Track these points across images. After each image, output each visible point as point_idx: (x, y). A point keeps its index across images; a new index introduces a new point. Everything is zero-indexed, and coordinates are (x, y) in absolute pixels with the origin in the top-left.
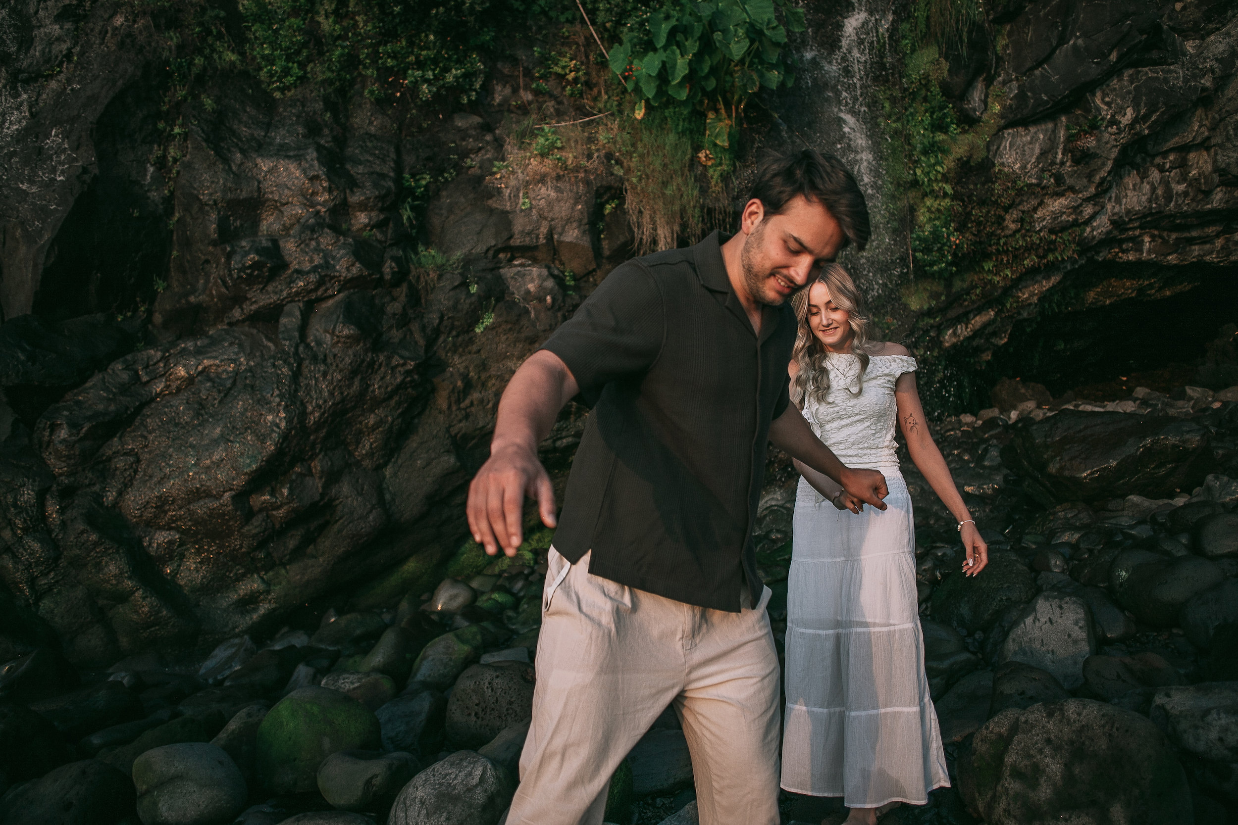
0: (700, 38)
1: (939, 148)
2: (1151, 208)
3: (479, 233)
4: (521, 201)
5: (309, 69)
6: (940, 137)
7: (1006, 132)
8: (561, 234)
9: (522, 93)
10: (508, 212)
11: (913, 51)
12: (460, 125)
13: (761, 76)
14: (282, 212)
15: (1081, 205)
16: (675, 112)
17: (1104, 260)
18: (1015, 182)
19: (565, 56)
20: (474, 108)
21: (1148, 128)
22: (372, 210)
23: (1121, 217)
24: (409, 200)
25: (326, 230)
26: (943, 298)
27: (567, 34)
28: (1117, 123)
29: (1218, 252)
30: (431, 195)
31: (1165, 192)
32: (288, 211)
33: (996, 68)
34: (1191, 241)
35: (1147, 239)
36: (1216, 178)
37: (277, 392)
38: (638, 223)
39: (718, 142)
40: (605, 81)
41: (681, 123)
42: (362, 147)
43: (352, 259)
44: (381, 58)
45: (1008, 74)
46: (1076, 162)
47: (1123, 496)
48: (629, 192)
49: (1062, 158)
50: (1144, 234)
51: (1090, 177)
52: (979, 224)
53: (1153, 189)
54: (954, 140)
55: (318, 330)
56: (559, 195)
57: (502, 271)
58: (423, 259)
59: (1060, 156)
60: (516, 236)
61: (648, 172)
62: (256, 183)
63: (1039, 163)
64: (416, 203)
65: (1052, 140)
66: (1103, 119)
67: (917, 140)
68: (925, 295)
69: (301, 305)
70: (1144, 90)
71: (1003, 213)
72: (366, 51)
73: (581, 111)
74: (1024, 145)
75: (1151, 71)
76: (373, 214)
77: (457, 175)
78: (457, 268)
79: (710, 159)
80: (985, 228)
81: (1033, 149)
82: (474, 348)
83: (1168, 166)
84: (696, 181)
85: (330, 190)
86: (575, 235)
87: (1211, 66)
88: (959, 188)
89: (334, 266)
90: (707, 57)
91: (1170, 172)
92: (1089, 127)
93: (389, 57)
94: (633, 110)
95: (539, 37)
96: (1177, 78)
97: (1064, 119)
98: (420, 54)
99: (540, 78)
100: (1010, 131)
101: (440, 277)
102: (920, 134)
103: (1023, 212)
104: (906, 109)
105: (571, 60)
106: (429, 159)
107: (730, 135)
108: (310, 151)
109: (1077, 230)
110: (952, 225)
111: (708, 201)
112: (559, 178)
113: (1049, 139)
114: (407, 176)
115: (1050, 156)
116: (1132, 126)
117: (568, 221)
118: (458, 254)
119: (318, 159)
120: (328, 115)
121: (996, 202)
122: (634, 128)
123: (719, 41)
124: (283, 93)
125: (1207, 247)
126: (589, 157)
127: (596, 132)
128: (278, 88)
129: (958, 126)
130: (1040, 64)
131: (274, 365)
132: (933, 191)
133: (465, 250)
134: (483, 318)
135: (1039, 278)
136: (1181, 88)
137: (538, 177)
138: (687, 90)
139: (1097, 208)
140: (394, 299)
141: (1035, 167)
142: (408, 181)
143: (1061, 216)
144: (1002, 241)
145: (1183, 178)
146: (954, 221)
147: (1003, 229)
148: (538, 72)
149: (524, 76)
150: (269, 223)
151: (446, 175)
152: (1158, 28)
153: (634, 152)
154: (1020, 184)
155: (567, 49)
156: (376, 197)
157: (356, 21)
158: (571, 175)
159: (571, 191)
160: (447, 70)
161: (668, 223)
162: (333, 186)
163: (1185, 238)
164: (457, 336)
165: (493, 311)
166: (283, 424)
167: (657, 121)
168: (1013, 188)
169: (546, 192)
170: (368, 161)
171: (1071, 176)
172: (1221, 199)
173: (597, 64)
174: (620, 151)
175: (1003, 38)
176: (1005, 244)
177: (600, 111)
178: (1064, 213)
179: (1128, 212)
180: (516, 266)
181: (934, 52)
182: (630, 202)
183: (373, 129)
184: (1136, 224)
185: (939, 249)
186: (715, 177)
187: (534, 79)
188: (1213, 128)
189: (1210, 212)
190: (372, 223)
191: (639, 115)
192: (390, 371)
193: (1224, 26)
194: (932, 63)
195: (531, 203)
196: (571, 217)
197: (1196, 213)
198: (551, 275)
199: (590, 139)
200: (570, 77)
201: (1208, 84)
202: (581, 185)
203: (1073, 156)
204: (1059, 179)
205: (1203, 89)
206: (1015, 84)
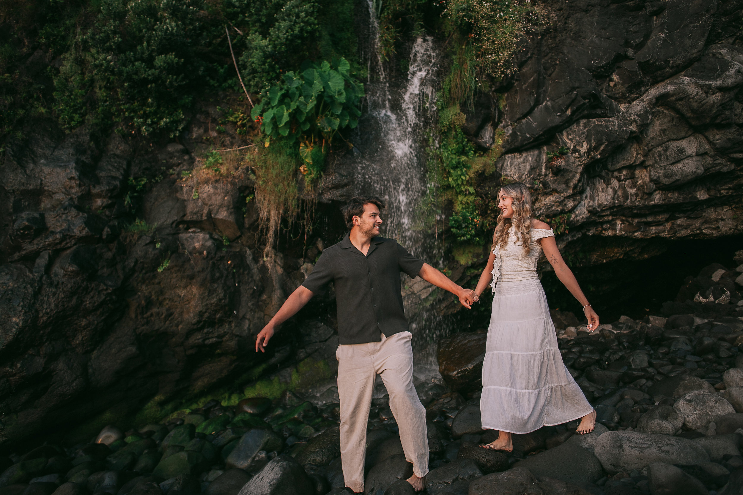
1: (463, 165)
2: (614, 203)
3: (169, 212)
4: (193, 194)
5: (86, 117)
6: (463, 158)
7: (507, 156)
8: (216, 214)
9: (210, 132)
10: (185, 200)
11: (444, 108)
12: (170, 150)
14: (52, 197)
16: (284, 143)
17: (593, 235)
19: (238, 112)
20: (179, 140)
21: (600, 154)
22: (104, 197)
23: (594, 208)
24: (130, 192)
25: (73, 208)
26: (482, 257)
27: (242, 99)
28: (578, 151)
29: (668, 231)
30: (147, 190)
31: (623, 193)
32: (56, 197)
33: (499, 118)
34: (649, 224)
35: (619, 222)
36: (653, 186)
37: (21, 304)
38: (261, 209)
39: (308, 161)
41: (289, 150)
42: (108, 162)
43: (83, 225)
44: (123, 112)
45: (506, 122)
46: (555, 174)
48: (257, 190)
49: (546, 172)
50: (617, 219)
51: (567, 183)
53: (615, 192)
54: (473, 161)
55: (57, 269)
56: (216, 191)
57: (181, 235)
58: (135, 227)
59: (544, 170)
60: (188, 215)
61: (269, 177)
62: (40, 181)
63: (530, 175)
64: (135, 194)
65: (538, 160)
66: (568, 149)
68: (470, 255)
69: (50, 252)
70: (593, 132)
72: (116, 108)
73: (243, 142)
75: (597, 121)
76: (105, 200)
77: (164, 178)
78: (151, 233)
79: (306, 170)
81: (525, 166)
82: (157, 281)
83: (622, 178)
84: (296, 183)
85: (80, 186)
86: (225, 215)
87: (634, 119)
88: (479, 189)
89: (73, 230)
91: (625, 181)
92: (559, 153)
96: (614, 125)
97: (545, 148)
98: (147, 110)
99: (221, 124)
100: (510, 155)
101: (140, 238)
105: (242, 113)
106: (146, 169)
107: (313, 157)
108: (72, 163)
109: (566, 216)
110: (476, 212)
111: (302, 195)
112: (217, 181)
113: (536, 160)
114: (131, 178)
115: (537, 171)
116: (588, 153)
117: (221, 206)
118: (156, 225)
119: (75, 168)
120: (92, 143)
124: (71, 131)
125: (661, 228)
126: (237, 169)
127: (246, 155)
128: (67, 128)
129: (475, 152)
130: (525, 116)
131: (25, 288)
132: (461, 191)
133: (160, 222)
134: (163, 263)
136: (617, 131)
137: (205, 181)
138: (288, 130)
139: (576, 203)
140: (110, 250)
141: (528, 177)
142: (132, 181)
143: (552, 207)
145: (634, 185)
146: (478, 209)
148: (220, 120)
149: (212, 122)
150: (46, 204)
151: (157, 178)
152: (598, 97)
153: (264, 166)
155: (241, 108)
156: (107, 190)
158: (224, 179)
159: (223, 189)
160: (161, 119)
161: (276, 209)
162: (82, 183)
163: (643, 222)
164: (146, 273)
165: (170, 259)
166: (21, 324)
169: (208, 189)
170: (109, 170)
171: (553, 183)
172: (660, 199)
174: (256, 166)
175: (504, 101)
178: (553, 205)
179: (600, 205)
180: (190, 232)
181: (457, 109)
182: (259, 196)
183: (118, 152)
184: (608, 213)
185: (467, 227)
186: (308, 181)
187: (218, 124)
188: (646, 155)
189: (655, 206)
190: (104, 205)
191: (267, 145)
192: (97, 293)
193: (641, 96)
194: (456, 115)
195: (199, 195)
196: (222, 204)
197: (646, 207)
198: (211, 237)
199: (242, 159)
200: (239, 124)
201: (634, 129)
202: (229, 185)
203: (552, 171)
204: (545, 185)
205: (632, 132)
206: (510, 128)
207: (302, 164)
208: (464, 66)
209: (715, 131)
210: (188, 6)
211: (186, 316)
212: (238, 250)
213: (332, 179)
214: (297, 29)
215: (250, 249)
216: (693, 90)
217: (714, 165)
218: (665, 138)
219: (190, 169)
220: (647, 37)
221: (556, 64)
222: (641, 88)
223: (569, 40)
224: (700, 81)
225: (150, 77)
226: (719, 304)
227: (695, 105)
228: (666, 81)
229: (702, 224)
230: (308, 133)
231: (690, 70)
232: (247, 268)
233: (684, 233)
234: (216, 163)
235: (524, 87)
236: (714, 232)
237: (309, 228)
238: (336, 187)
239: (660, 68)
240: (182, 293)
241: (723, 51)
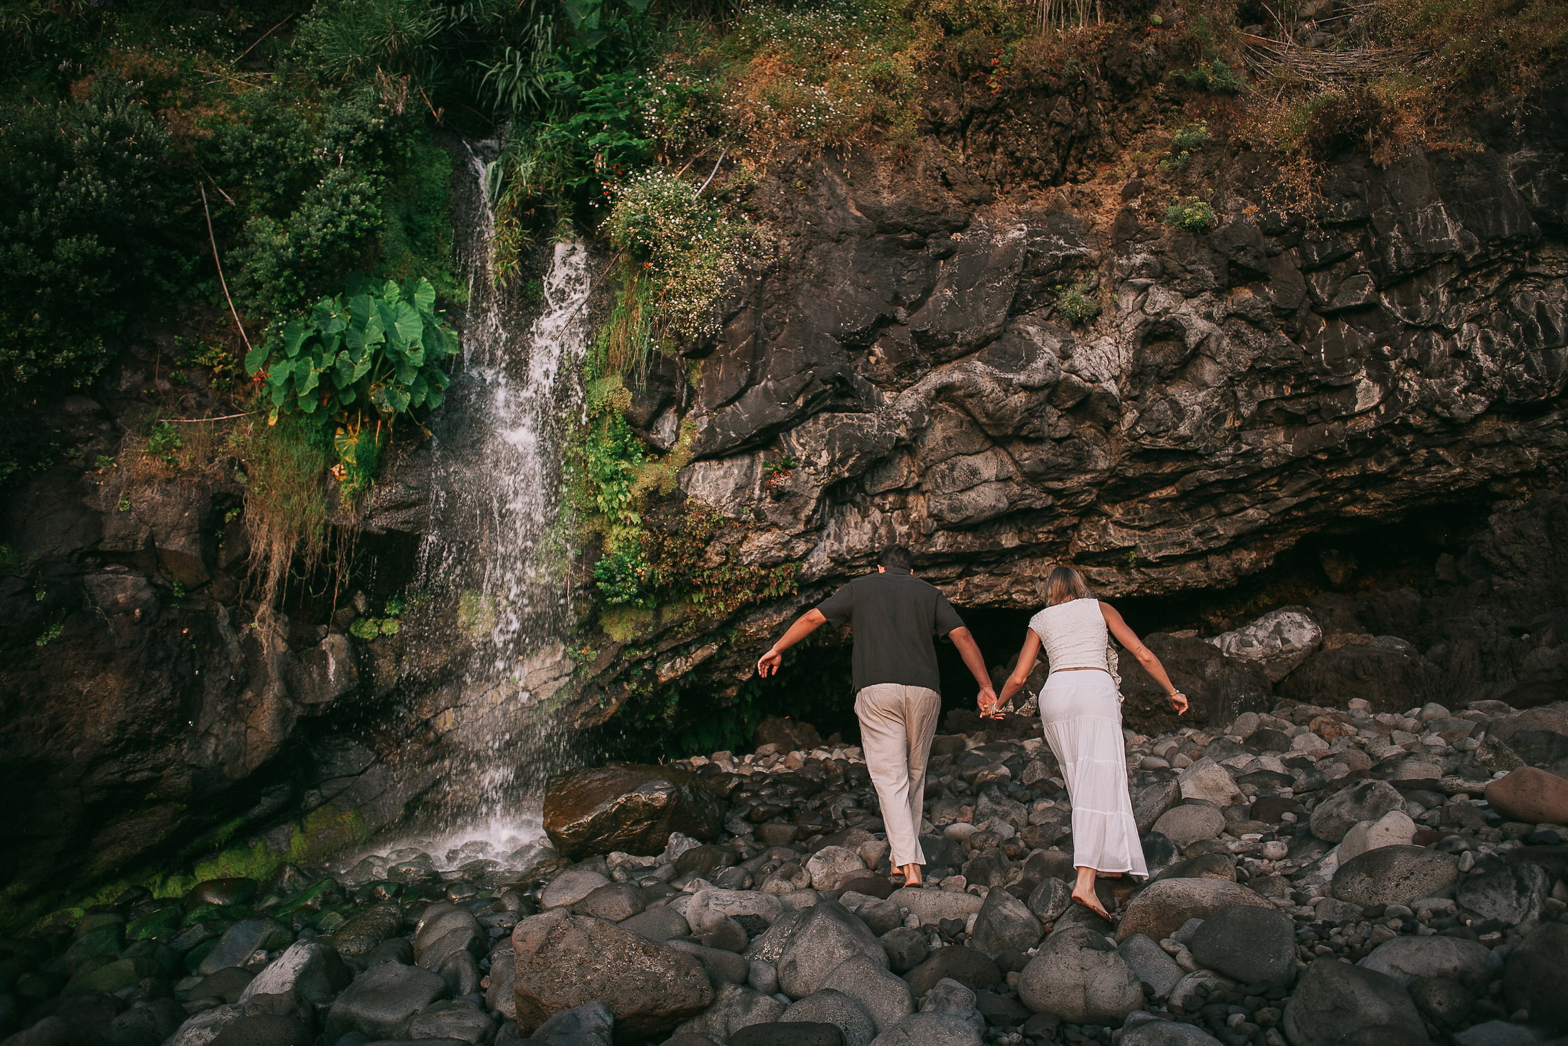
1: (623, 476)
2: (873, 547)
3: (66, 533)
4: (120, 502)
6: (624, 465)
7: (697, 465)
8: (163, 542)
9: (157, 381)
10: (102, 513)
11: (595, 377)
12: (71, 409)
13: (393, 397)
16: (305, 424)
18: (709, 515)
19: (217, 346)
20: (93, 392)
21: (848, 471)
23: (841, 555)
26: (651, 629)
27: (224, 323)
28: (814, 464)
29: (961, 594)
30: (16, 485)
31: (888, 532)
33: (688, 401)
36: (932, 524)
38: (255, 537)
39: (348, 459)
41: (314, 435)
45: (700, 408)
46: (776, 499)
48: (249, 502)
49: (760, 495)
51: (795, 513)
52: (671, 554)
53: (875, 529)
54: (641, 469)
56: (166, 498)
57: (88, 577)
59: (757, 492)
60: (106, 541)
61: (272, 481)
63: (735, 498)
65: (749, 475)
66: (798, 460)
68: (631, 626)
70: (838, 435)
71: (701, 546)
73: (225, 407)
74: (718, 479)
75: (846, 417)
77: (55, 465)
78: (26, 571)
79: (343, 475)
80: (682, 560)
81: (727, 484)
82: (32, 663)
83: (888, 507)
84: (323, 496)
86: (181, 543)
87: (903, 418)
88: (648, 518)
91: (892, 513)
92: (783, 466)
95: (190, 323)
96: (872, 426)
97: (762, 455)
99: (181, 367)
100: (702, 464)
103: (727, 545)
105: (224, 350)
106: (18, 444)
107: (359, 453)
109: (792, 566)
110: (642, 555)
111: (334, 519)
112: (169, 481)
113: (745, 474)
115: (747, 491)
116: (829, 468)
117: (175, 527)
118: (34, 555)
121: (690, 535)
122: (268, 434)
125: (950, 588)
126: (211, 460)
127: (229, 434)
129: (644, 455)
130: (730, 402)
132: (617, 520)
133: (45, 551)
134: (48, 630)
135: (770, 611)
136: (875, 436)
137: (146, 478)
139: (810, 545)
141: (732, 501)
143: (770, 551)
144: (706, 574)
145: (905, 520)
146: (645, 551)
147: (705, 561)
148: (179, 360)
149: (163, 362)
151: (40, 464)
152: (841, 380)
153: (264, 459)
154: (715, 517)
155: (222, 340)
158: (184, 479)
159: (182, 496)
160: (56, 351)
161: (284, 539)
164: (11, 648)
165: (62, 622)
168: (709, 521)
169: (151, 494)
171: (773, 513)
172: (944, 544)
174: (248, 457)
175: (698, 373)
176: (709, 577)
178: (773, 548)
179: (850, 550)
180: (107, 572)
181: (617, 381)
182: (250, 513)
184: (863, 562)
185: (624, 580)
186: (345, 493)
187: (174, 367)
188: (922, 475)
189: (937, 555)
191: (273, 421)
193: (915, 383)
194: (615, 391)
195: (131, 505)
196: (178, 524)
197: (923, 555)
198: (151, 583)
199: (221, 441)
200: (217, 370)
201: (903, 435)
202: (195, 490)
203: (770, 493)
204: (759, 515)
205: (899, 439)
206: (705, 419)
207: (336, 461)
208: (634, 313)
209: (1023, 447)
210: (133, 153)
211: (90, 731)
212: (202, 608)
213: (390, 491)
214: (344, 224)
215: (225, 605)
216: (987, 385)
217: (1023, 497)
218: (951, 450)
219: (113, 452)
220: (928, 292)
221: (785, 323)
222: (916, 370)
223: (807, 285)
224: (996, 372)
225: (45, 277)
226: (1020, 716)
227: (990, 407)
228: (951, 365)
229: (1012, 584)
230: (352, 409)
231: (985, 352)
232: (220, 641)
233: (985, 598)
234: (168, 447)
235: (731, 354)
236: (1029, 598)
237: (344, 577)
238: (398, 506)
239: (944, 344)
240: (85, 686)
241: (1032, 329)
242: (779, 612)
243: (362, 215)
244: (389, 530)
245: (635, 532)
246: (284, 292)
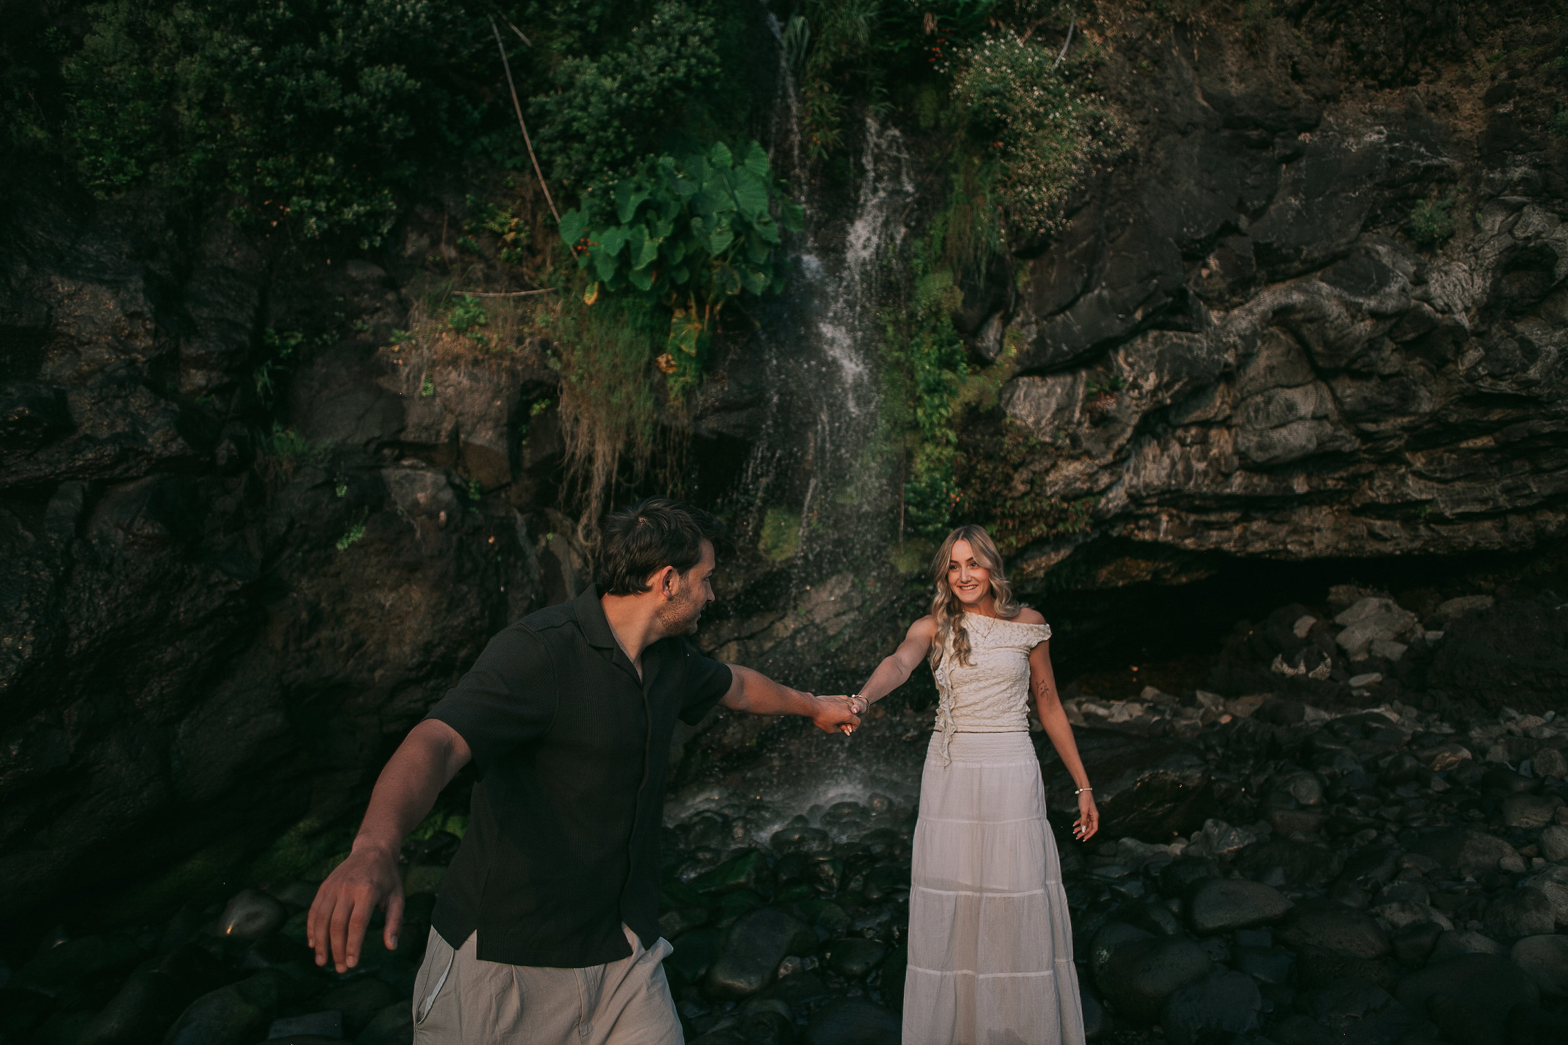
0: (676, 221)
1: (945, 388)
2: (1170, 484)
3: (359, 419)
4: (422, 385)
5: (152, 169)
6: (947, 375)
7: (1021, 380)
8: (469, 434)
9: (443, 247)
10: (402, 397)
11: (925, 272)
12: (354, 274)
13: (745, 277)
14: (79, 354)
15: (1096, 472)
16: (634, 303)
17: (1119, 537)
18: (1026, 438)
19: (505, 211)
20: (376, 256)
21: (1171, 397)
22: (214, 369)
23: (1139, 490)
24: (269, 362)
25: (142, 387)
27: (511, 184)
28: (1140, 387)
29: (1236, 541)
30: (301, 359)
31: (1185, 469)
32: (87, 352)
33: (1016, 305)
34: (1209, 526)
35: (1165, 518)
36: (1236, 461)
37: (26, 605)
38: (572, 433)
39: (684, 347)
40: (554, 249)
41: (641, 318)
42: (212, 284)
43: (173, 431)
44: (257, 174)
45: (1027, 315)
46: (1094, 424)
47: (1117, 838)
48: (565, 393)
49: (1080, 418)
50: (1162, 512)
51: (1108, 442)
52: (983, 480)
53: (1173, 464)
54: (964, 382)
55: (105, 523)
56: (474, 384)
57: (385, 472)
58: (276, 443)
59: (1077, 415)
60: (409, 429)
61: (593, 370)
62: (46, 309)
63: (1054, 420)
64: (279, 367)
65: (1070, 395)
66: (1125, 381)
67: (920, 376)
69: (86, 485)
70: (1168, 356)
71: (1011, 471)
72: (237, 161)
73: (518, 282)
74: (1040, 398)
75: (1176, 336)
76: (214, 375)
77: (341, 339)
78: (322, 461)
79: (672, 366)
80: (990, 486)
81: (1049, 404)
82: (332, 569)
83: (1189, 440)
84: (651, 390)
85: (155, 335)
86: (488, 437)
87: (1234, 342)
88: (964, 437)
89: (145, 438)
90: (681, 244)
91: (1191, 447)
92: (1110, 388)
93: (269, 174)
94: (583, 291)
95: (476, 182)
96: (1201, 349)
97: (1084, 374)
98: (313, 179)
99: (470, 232)
100: (1026, 379)
101: (297, 470)
102: (925, 369)
103: (1034, 473)
104: (912, 337)
105: (513, 216)
106: (304, 312)
107: (699, 341)
108: (134, 278)
109: (1092, 500)
110: (954, 478)
111: (663, 417)
112: (476, 362)
113: (1067, 394)
114: (271, 331)
115: (1067, 414)
116: (1154, 392)
117: (482, 418)
118: (327, 442)
119: (145, 291)
120: (171, 233)
121: (1004, 459)
122: (583, 314)
123: (698, 229)
124: (108, 194)
125: (1225, 533)
126: (520, 341)
127: (533, 311)
128: (102, 187)
129: (968, 365)
130: (1062, 310)
131: (28, 566)
132: (934, 437)
133: (338, 438)
134: (349, 532)
135: (1047, 549)
136: (1204, 360)
137: (449, 358)
138: (653, 280)
139: (1114, 478)
140: (228, 492)
141: (1050, 423)
142: (270, 337)
143: (1075, 482)
144: (1009, 503)
145: (1204, 456)
146: (955, 474)
147: (1010, 490)
148: (468, 224)
149: (449, 226)
150: (57, 366)
151: (325, 336)
152: (1183, 293)
153: (578, 344)
154: (1032, 441)
155: (509, 202)
156: (222, 353)
157: (231, 120)
158: (493, 361)
159: (490, 381)
160: (347, 203)
161: (609, 438)
162: (162, 330)
163: (1203, 521)
164: (311, 551)
165: (365, 523)
166: (28, 652)
167: (611, 311)
168: (1025, 444)
169: (457, 378)
170: (218, 303)
171: (1088, 439)
172: (1240, 485)
173: (545, 226)
174: (559, 339)
175: (1025, 275)
176: (1012, 507)
177: (542, 285)
178: (1078, 479)
179: (1147, 486)
180: (404, 467)
181: (948, 278)
182: (565, 406)
183: (231, 263)
184: (1154, 500)
185: (937, 506)
186: (676, 389)
187: (461, 232)
188: (1235, 407)
189: (1232, 497)
190: (210, 386)
191: (590, 299)
192: (205, 591)
193: (1247, 301)
194: (945, 290)
195: (435, 389)
196: (486, 414)
197: (1215, 496)
198: (451, 484)
199: (526, 320)
200: (508, 238)
201: (1231, 360)
202: (504, 376)
203: (1091, 417)
204: (1075, 440)
205: (1227, 365)
206: (1034, 328)
207: (666, 349)
208: (978, 200)
209: (1347, 381)
211: (393, 651)
212: (503, 514)
213: (722, 389)
214: (682, 69)
215: (522, 510)
216: (1333, 309)
217: (1334, 438)
218: (1271, 381)
219: (407, 326)
220: (1270, 199)
221: (1128, 223)
222: (1249, 288)
223: (1153, 182)
224: (1345, 295)
225: (347, 112)
226: (1315, 680)
227: (1332, 334)
228: (1288, 283)
229: (1289, 533)
231: (1329, 271)
232: (521, 553)
233: (1259, 546)
234: (472, 324)
235: (1067, 255)
236: (1304, 550)
238: (730, 407)
239: (1287, 259)
240: (388, 599)
241: (1380, 248)
242: (1057, 549)
243: (701, 60)
244: (720, 435)
245: (949, 451)
246: (609, 146)
